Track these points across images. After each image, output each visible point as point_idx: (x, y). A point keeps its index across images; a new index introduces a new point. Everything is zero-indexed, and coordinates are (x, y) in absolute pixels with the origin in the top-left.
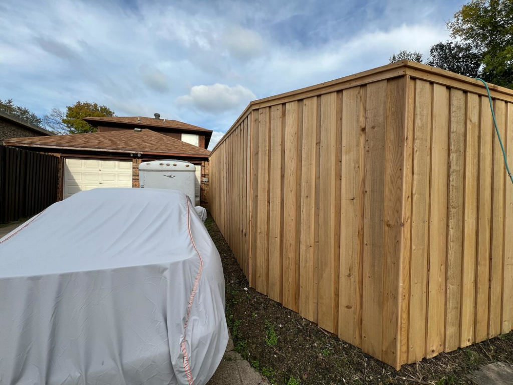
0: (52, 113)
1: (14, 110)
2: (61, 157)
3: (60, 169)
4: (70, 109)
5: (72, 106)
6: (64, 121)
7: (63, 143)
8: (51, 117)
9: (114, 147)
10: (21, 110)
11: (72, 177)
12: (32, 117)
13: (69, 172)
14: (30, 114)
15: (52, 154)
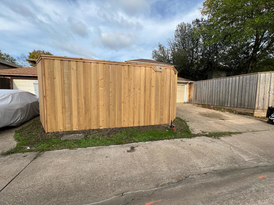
0: (21, 56)
1: (2, 55)
2: (11, 78)
3: (11, 84)
4: (30, 54)
5: (31, 52)
6: (27, 60)
7: (10, 73)
8: (21, 58)
9: (33, 74)
10: (6, 55)
11: (17, 87)
12: (12, 58)
13: (15, 85)
14: (11, 57)
15: (7, 77)
